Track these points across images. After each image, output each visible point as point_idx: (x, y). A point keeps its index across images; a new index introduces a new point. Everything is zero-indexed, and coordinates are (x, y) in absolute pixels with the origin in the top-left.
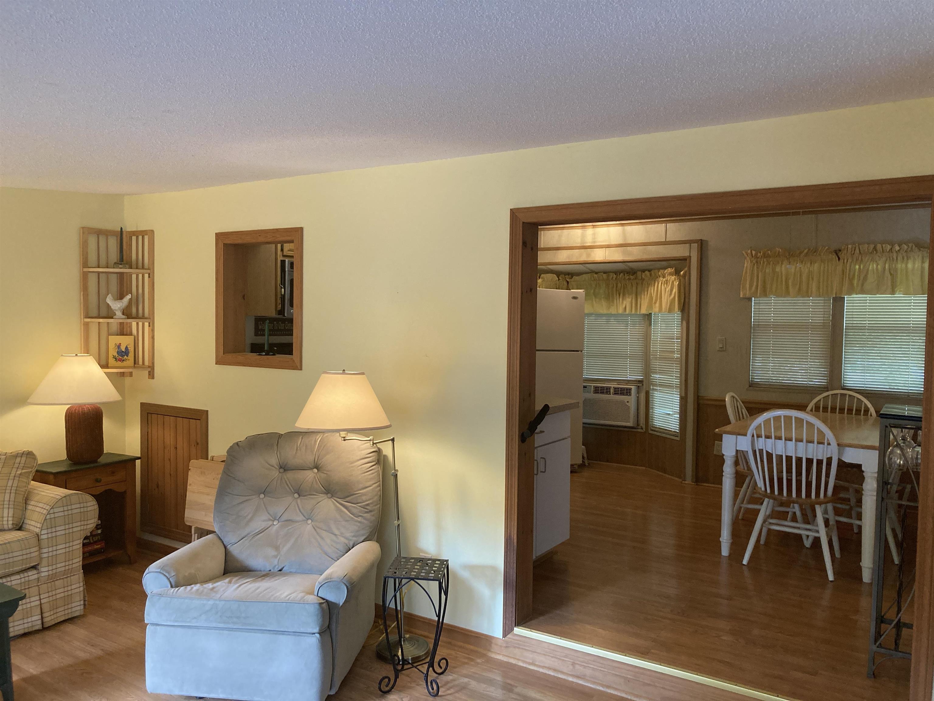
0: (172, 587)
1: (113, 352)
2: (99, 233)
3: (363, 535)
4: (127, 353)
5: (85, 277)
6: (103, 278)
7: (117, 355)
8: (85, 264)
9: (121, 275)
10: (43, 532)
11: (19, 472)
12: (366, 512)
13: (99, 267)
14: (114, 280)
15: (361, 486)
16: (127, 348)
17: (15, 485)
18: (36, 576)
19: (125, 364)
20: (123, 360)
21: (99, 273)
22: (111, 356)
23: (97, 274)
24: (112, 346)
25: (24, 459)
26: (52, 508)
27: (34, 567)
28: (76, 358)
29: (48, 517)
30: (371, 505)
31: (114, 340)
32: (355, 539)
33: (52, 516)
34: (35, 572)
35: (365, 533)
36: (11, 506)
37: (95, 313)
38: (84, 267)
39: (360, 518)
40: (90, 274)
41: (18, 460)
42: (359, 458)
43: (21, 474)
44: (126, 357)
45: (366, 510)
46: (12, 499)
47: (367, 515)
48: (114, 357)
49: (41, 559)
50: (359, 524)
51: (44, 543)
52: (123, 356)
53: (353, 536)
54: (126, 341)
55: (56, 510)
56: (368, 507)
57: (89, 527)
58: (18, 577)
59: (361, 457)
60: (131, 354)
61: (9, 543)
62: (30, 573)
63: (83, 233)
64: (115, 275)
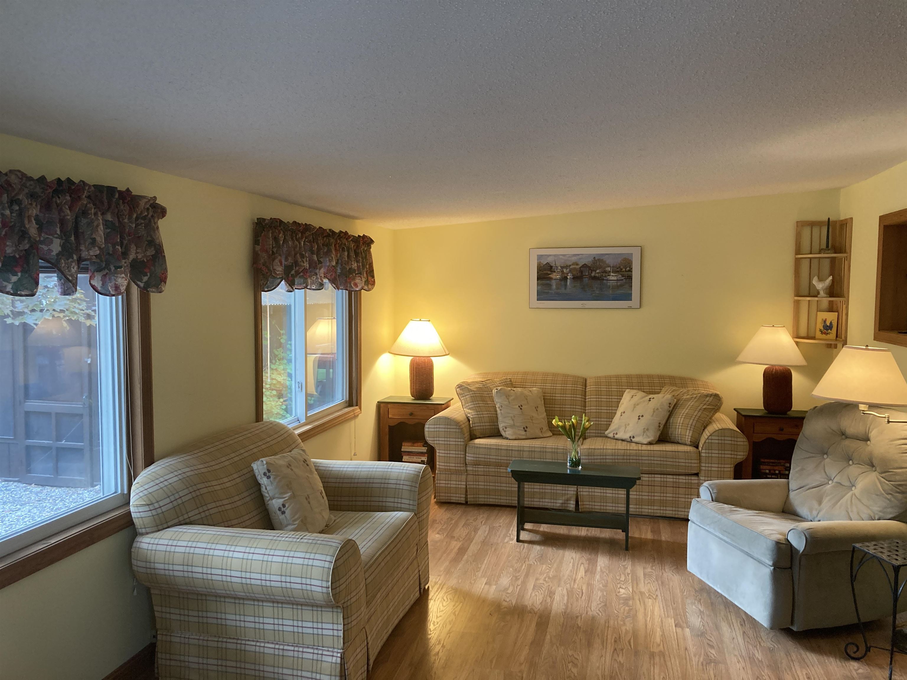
0: (712, 500)
1: (820, 326)
2: (812, 224)
3: (891, 513)
4: (830, 327)
5: (798, 262)
6: (815, 263)
7: (822, 329)
8: (798, 251)
9: (833, 260)
10: (703, 451)
11: (704, 407)
12: (899, 493)
13: (811, 253)
14: (826, 264)
15: (896, 465)
16: (831, 323)
17: (699, 415)
18: (696, 481)
19: (828, 337)
20: (828, 334)
21: (811, 259)
22: (818, 330)
23: (809, 260)
24: (819, 321)
25: (712, 398)
26: (711, 435)
27: (697, 474)
28: (773, 328)
29: (707, 441)
30: (904, 487)
31: (823, 316)
32: (881, 514)
33: (710, 441)
34: (696, 478)
35: (894, 512)
36: (692, 429)
37: (806, 292)
38: (797, 254)
39: (890, 496)
40: (804, 260)
41: (708, 399)
42: (899, 437)
43: (705, 409)
44: (829, 331)
45: (898, 490)
46: (694, 424)
47: (900, 496)
48: (821, 330)
49: (700, 470)
50: (888, 502)
51: (703, 460)
52: (827, 330)
53: (880, 512)
54: (831, 317)
55: (713, 438)
56: (901, 488)
57: (738, 457)
58: (684, 477)
59: (902, 437)
60: (834, 329)
61: (678, 452)
62: (693, 478)
63: (797, 226)
64: (828, 260)
